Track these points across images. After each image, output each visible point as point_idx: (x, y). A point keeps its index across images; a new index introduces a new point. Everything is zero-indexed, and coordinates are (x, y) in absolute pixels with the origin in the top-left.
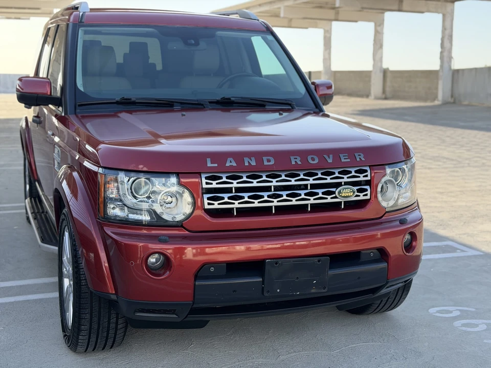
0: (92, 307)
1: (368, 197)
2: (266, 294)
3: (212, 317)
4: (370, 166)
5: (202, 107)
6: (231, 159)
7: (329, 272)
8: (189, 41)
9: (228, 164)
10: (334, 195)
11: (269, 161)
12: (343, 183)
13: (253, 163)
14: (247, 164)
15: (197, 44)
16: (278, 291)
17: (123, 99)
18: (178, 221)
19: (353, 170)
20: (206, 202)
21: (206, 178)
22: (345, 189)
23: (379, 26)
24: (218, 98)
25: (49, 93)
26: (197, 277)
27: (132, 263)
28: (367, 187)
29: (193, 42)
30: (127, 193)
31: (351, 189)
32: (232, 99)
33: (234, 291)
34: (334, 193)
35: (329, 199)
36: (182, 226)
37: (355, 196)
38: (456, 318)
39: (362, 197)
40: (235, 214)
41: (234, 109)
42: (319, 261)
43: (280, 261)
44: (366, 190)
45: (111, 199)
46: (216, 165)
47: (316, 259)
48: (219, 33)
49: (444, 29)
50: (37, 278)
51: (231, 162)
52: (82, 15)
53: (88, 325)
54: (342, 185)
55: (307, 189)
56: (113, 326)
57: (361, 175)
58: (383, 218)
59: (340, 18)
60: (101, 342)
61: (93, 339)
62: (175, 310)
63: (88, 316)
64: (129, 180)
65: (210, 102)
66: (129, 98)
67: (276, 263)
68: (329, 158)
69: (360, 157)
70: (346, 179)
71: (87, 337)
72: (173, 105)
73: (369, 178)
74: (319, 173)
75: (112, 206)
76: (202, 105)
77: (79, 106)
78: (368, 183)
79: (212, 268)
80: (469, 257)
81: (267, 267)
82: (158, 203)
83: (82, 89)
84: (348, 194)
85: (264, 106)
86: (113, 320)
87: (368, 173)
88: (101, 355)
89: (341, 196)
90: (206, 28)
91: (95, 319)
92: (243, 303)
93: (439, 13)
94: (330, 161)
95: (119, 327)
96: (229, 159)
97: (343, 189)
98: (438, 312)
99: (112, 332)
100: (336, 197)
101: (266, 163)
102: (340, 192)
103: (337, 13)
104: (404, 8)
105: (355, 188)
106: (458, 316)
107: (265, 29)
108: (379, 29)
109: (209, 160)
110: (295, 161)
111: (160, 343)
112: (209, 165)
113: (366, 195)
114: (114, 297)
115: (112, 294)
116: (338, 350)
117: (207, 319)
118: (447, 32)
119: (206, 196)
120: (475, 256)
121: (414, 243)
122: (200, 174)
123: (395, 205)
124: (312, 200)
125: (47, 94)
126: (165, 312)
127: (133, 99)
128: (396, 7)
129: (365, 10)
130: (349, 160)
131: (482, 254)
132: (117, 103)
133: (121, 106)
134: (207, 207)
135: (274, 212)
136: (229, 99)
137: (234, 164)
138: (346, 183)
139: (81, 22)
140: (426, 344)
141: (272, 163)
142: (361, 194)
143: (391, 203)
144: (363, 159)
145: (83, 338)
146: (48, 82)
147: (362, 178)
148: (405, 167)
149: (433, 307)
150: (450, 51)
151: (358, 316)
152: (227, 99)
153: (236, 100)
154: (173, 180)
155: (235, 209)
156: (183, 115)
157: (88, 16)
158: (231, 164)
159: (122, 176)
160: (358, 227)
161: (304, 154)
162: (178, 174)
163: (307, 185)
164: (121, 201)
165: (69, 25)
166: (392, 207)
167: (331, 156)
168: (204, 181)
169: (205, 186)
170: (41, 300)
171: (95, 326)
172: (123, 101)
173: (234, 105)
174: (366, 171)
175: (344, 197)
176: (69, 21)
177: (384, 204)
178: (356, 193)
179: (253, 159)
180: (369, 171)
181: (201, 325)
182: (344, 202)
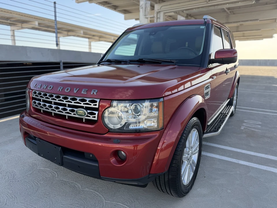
1: (96, 119)
11: (50, 87)
12: (84, 107)
13: (45, 88)
14: (43, 88)
16: (42, 155)
19: (88, 100)
22: (80, 110)
31: (83, 111)
32: (143, 59)
35: (72, 115)
36: (28, 112)
37: (86, 116)
42: (55, 148)
44: (95, 114)
57: (92, 104)
58: (105, 135)
67: (40, 141)
68: (76, 90)
69: (94, 92)
70: (82, 104)
74: (69, 98)
89: (78, 114)
94: (75, 92)
97: (79, 110)
100: (75, 114)
102: (77, 112)
105: (87, 111)
110: (60, 89)
113: (94, 117)
122: (33, 90)
124: (64, 113)
130: (86, 93)
134: (33, 106)
142: (91, 116)
144: (95, 94)
147: (92, 106)
158: (39, 87)
166: (118, 129)
167: (78, 89)
173: (145, 62)
174: (96, 102)
177: (111, 126)
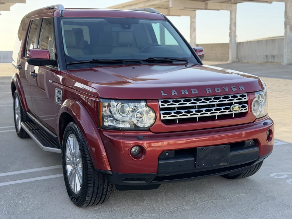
0: (94, 180)
1: (247, 111)
2: (197, 167)
3: (162, 182)
4: (247, 93)
5: (139, 63)
6: (174, 91)
7: (230, 153)
8: (125, 26)
9: (173, 94)
10: (229, 110)
11: (195, 91)
12: (233, 103)
13: (187, 93)
14: (183, 93)
15: (129, 28)
16: (204, 165)
17: (94, 60)
18: (146, 128)
19: (239, 95)
20: (162, 115)
21: (162, 102)
22: (235, 106)
23: (193, 18)
24: (147, 58)
25: (48, 58)
26: (159, 159)
27: (123, 152)
28: (246, 105)
29: (127, 27)
30: (116, 112)
31: (238, 106)
32: (155, 58)
33: (180, 166)
34: (229, 108)
35: (227, 112)
36: (149, 130)
38: (287, 178)
39: (244, 111)
40: (177, 122)
41: (155, 64)
42: (225, 147)
43: (205, 148)
44: (246, 107)
45: (107, 116)
46: (167, 94)
47: (223, 146)
48: (140, 21)
49: (231, 19)
50: (38, 167)
51: (174, 93)
52: (61, 12)
53: (92, 190)
54: (233, 104)
55: (215, 107)
56: (105, 190)
57: (243, 98)
58: (255, 122)
59: (170, 14)
60: (98, 200)
61: (94, 198)
62: (146, 178)
63: (92, 185)
64: (117, 105)
65: (143, 61)
66: (97, 59)
67: (203, 149)
68: (226, 88)
69: (242, 88)
70: (235, 100)
71: (91, 197)
72: (122, 63)
73: (247, 100)
74: (221, 97)
75: (106, 121)
76: (139, 62)
77: (68, 65)
78: (246, 102)
79: (167, 153)
80: (280, 145)
81: (198, 152)
82: (135, 117)
83: (68, 55)
84: (237, 109)
85: (171, 62)
86: (106, 187)
87: (247, 97)
88: (96, 208)
89: (233, 110)
90: (133, 18)
91: (96, 187)
92: (184, 173)
93: (228, 10)
94: (227, 90)
95: (108, 190)
96: (173, 91)
98: (275, 175)
99: (104, 193)
100: (231, 111)
101: (193, 93)
102: (233, 108)
103: (169, 11)
104: (209, 7)
105: (241, 105)
106: (287, 177)
107: (164, 19)
108: (193, 20)
109: (162, 92)
110: (209, 91)
111: (126, 200)
112: (163, 94)
113: (246, 109)
114: (110, 173)
115: (109, 171)
116: (229, 199)
117: (159, 183)
118: (233, 21)
119: (162, 112)
120: (283, 145)
121: (271, 136)
122: (158, 100)
123: (260, 115)
124: (218, 113)
125: (47, 59)
126: (140, 180)
127: (100, 60)
128: (204, 7)
129: (187, 9)
130: (236, 90)
131: (286, 143)
132: (90, 62)
133: (92, 64)
134: (162, 118)
135: (198, 120)
136: (153, 58)
137: (177, 94)
138: (235, 103)
139: (62, 16)
140: (276, 193)
141: (197, 92)
142: (243, 109)
143: (258, 114)
144: (244, 89)
145: (88, 198)
146: (47, 52)
147: (243, 100)
148: (262, 93)
149: (272, 173)
150: (235, 32)
151: (231, 180)
152: (152, 58)
153: (157, 59)
154: (143, 104)
155: (177, 119)
156: (133, 68)
157: (65, 13)
158: (175, 94)
159: (113, 103)
160: (241, 128)
161: (213, 87)
162: (146, 101)
163: (215, 104)
164: (113, 117)
165: (55, 18)
166: (258, 116)
167: (227, 88)
168: (161, 104)
169: (161, 107)
170: (47, 180)
171: (96, 190)
172: (94, 61)
173: (156, 62)
174: (245, 96)
175: (235, 111)
176: (54, 16)
177: (255, 114)
178: (241, 109)
179: (186, 90)
180: (247, 96)
181: (156, 187)
182: (234, 113)
